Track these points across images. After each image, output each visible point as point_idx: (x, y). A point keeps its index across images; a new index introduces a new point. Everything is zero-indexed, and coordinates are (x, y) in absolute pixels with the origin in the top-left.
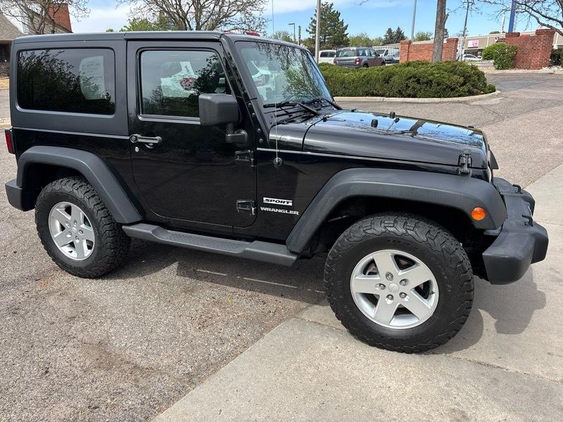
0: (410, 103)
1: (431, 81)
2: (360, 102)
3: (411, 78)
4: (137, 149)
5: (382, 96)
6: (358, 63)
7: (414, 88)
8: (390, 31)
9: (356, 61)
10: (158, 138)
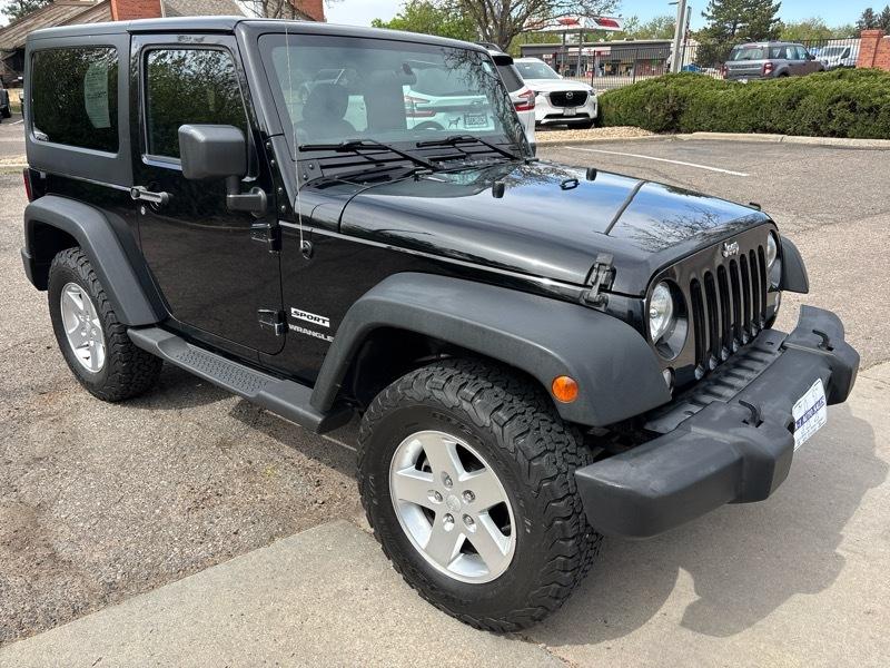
0: (830, 147)
1: (877, 107)
2: (737, 142)
3: (838, 100)
4: (143, 211)
5: (782, 133)
6: (768, 71)
7: (843, 120)
8: (869, 13)
9: (765, 68)
10: (164, 194)
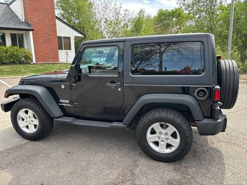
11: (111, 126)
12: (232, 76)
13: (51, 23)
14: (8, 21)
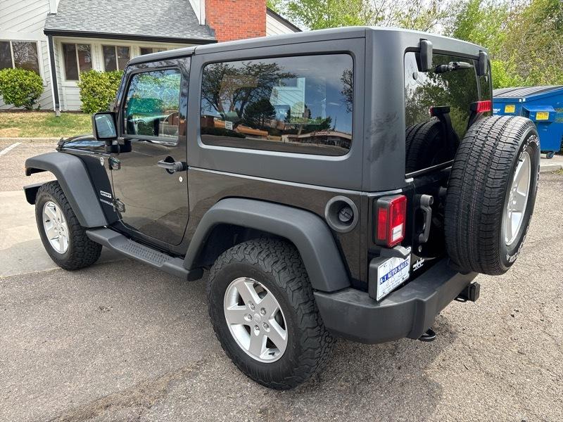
11: (164, 266)
12: (481, 168)
13: (255, 26)
14: (174, 25)
